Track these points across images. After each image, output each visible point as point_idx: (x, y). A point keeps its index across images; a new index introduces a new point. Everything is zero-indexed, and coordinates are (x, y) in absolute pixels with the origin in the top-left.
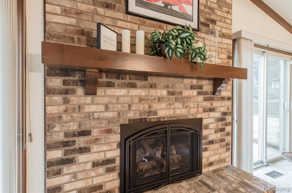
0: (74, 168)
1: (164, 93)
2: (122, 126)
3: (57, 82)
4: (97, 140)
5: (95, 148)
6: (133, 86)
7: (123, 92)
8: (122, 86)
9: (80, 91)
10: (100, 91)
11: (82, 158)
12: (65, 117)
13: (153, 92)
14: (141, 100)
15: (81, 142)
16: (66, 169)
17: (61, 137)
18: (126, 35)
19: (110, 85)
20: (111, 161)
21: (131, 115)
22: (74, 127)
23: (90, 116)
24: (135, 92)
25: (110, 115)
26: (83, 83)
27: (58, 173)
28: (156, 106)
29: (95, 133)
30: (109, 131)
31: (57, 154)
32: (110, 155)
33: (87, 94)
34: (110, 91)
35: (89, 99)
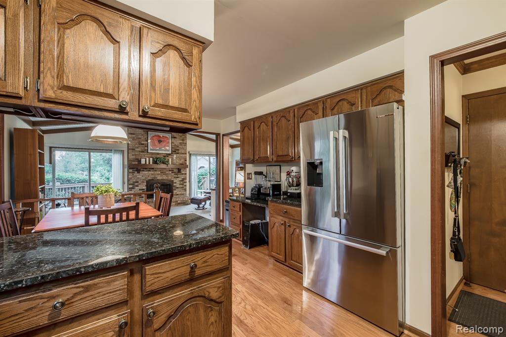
0: (135, 190)
1: (159, 172)
2: (147, 181)
3: (131, 171)
4: (140, 184)
5: (140, 186)
6: (150, 171)
7: (147, 172)
8: (146, 171)
9: (136, 172)
10: (141, 172)
11: (137, 188)
12: (133, 178)
13: (156, 172)
14: (152, 174)
15: (136, 184)
16: (133, 190)
17: (132, 183)
18: (148, 159)
19: (143, 171)
20: (144, 189)
21: (149, 178)
22: (134, 181)
23: (138, 178)
24: (150, 172)
25: (143, 178)
26: (137, 171)
27: (131, 190)
28: (156, 176)
29: (140, 182)
30: (143, 182)
31: (131, 186)
32: (144, 188)
33: (138, 173)
34: (143, 172)
35: (138, 174)
